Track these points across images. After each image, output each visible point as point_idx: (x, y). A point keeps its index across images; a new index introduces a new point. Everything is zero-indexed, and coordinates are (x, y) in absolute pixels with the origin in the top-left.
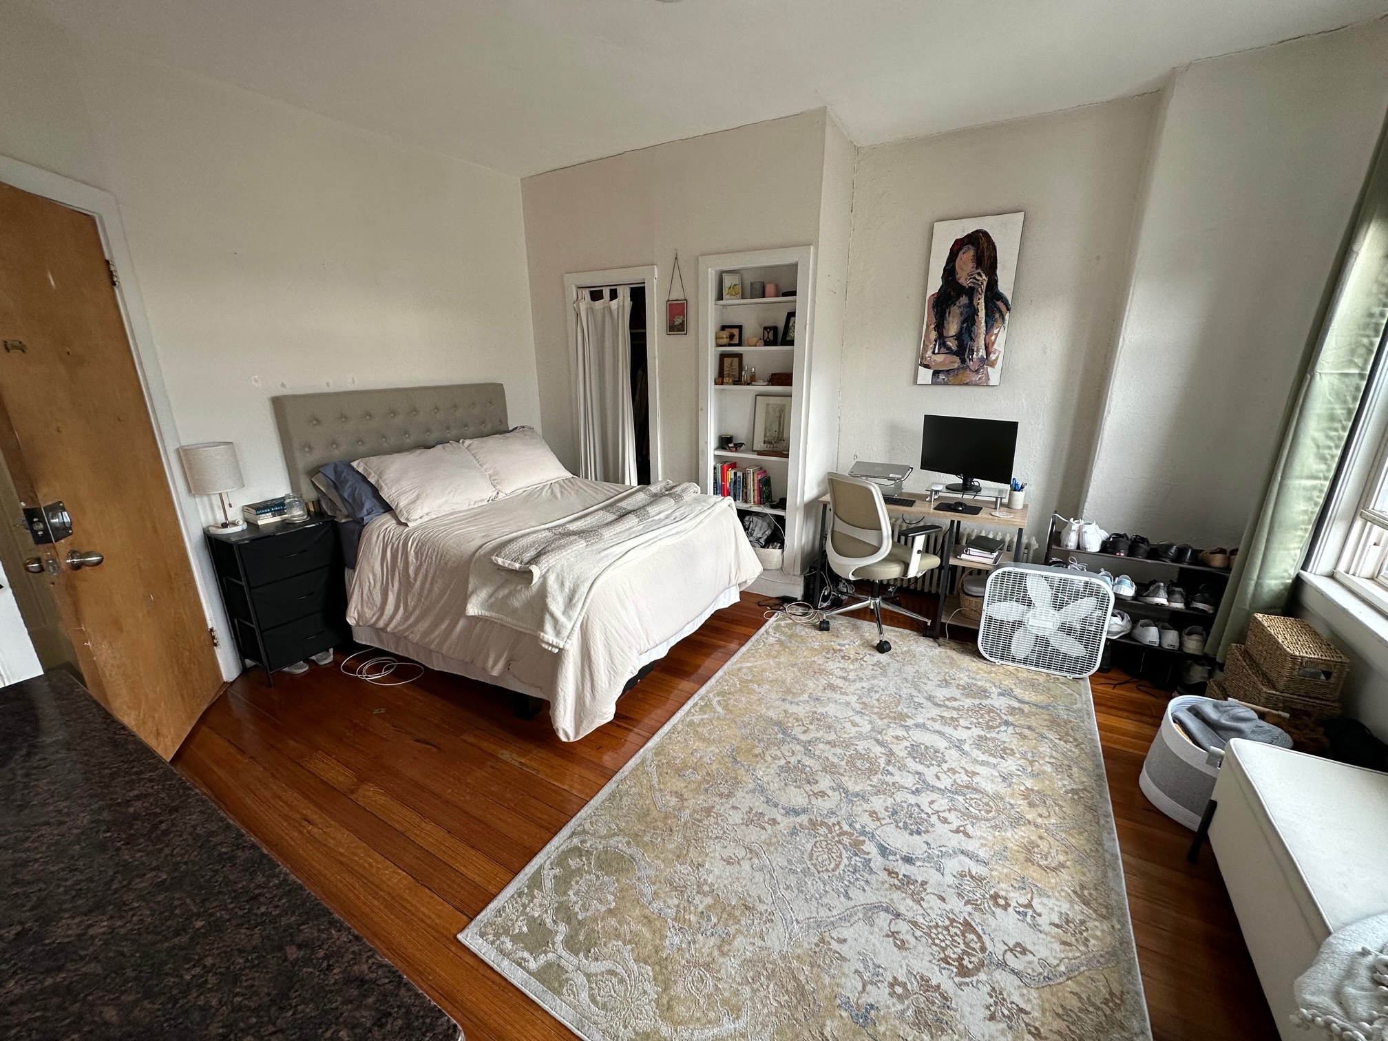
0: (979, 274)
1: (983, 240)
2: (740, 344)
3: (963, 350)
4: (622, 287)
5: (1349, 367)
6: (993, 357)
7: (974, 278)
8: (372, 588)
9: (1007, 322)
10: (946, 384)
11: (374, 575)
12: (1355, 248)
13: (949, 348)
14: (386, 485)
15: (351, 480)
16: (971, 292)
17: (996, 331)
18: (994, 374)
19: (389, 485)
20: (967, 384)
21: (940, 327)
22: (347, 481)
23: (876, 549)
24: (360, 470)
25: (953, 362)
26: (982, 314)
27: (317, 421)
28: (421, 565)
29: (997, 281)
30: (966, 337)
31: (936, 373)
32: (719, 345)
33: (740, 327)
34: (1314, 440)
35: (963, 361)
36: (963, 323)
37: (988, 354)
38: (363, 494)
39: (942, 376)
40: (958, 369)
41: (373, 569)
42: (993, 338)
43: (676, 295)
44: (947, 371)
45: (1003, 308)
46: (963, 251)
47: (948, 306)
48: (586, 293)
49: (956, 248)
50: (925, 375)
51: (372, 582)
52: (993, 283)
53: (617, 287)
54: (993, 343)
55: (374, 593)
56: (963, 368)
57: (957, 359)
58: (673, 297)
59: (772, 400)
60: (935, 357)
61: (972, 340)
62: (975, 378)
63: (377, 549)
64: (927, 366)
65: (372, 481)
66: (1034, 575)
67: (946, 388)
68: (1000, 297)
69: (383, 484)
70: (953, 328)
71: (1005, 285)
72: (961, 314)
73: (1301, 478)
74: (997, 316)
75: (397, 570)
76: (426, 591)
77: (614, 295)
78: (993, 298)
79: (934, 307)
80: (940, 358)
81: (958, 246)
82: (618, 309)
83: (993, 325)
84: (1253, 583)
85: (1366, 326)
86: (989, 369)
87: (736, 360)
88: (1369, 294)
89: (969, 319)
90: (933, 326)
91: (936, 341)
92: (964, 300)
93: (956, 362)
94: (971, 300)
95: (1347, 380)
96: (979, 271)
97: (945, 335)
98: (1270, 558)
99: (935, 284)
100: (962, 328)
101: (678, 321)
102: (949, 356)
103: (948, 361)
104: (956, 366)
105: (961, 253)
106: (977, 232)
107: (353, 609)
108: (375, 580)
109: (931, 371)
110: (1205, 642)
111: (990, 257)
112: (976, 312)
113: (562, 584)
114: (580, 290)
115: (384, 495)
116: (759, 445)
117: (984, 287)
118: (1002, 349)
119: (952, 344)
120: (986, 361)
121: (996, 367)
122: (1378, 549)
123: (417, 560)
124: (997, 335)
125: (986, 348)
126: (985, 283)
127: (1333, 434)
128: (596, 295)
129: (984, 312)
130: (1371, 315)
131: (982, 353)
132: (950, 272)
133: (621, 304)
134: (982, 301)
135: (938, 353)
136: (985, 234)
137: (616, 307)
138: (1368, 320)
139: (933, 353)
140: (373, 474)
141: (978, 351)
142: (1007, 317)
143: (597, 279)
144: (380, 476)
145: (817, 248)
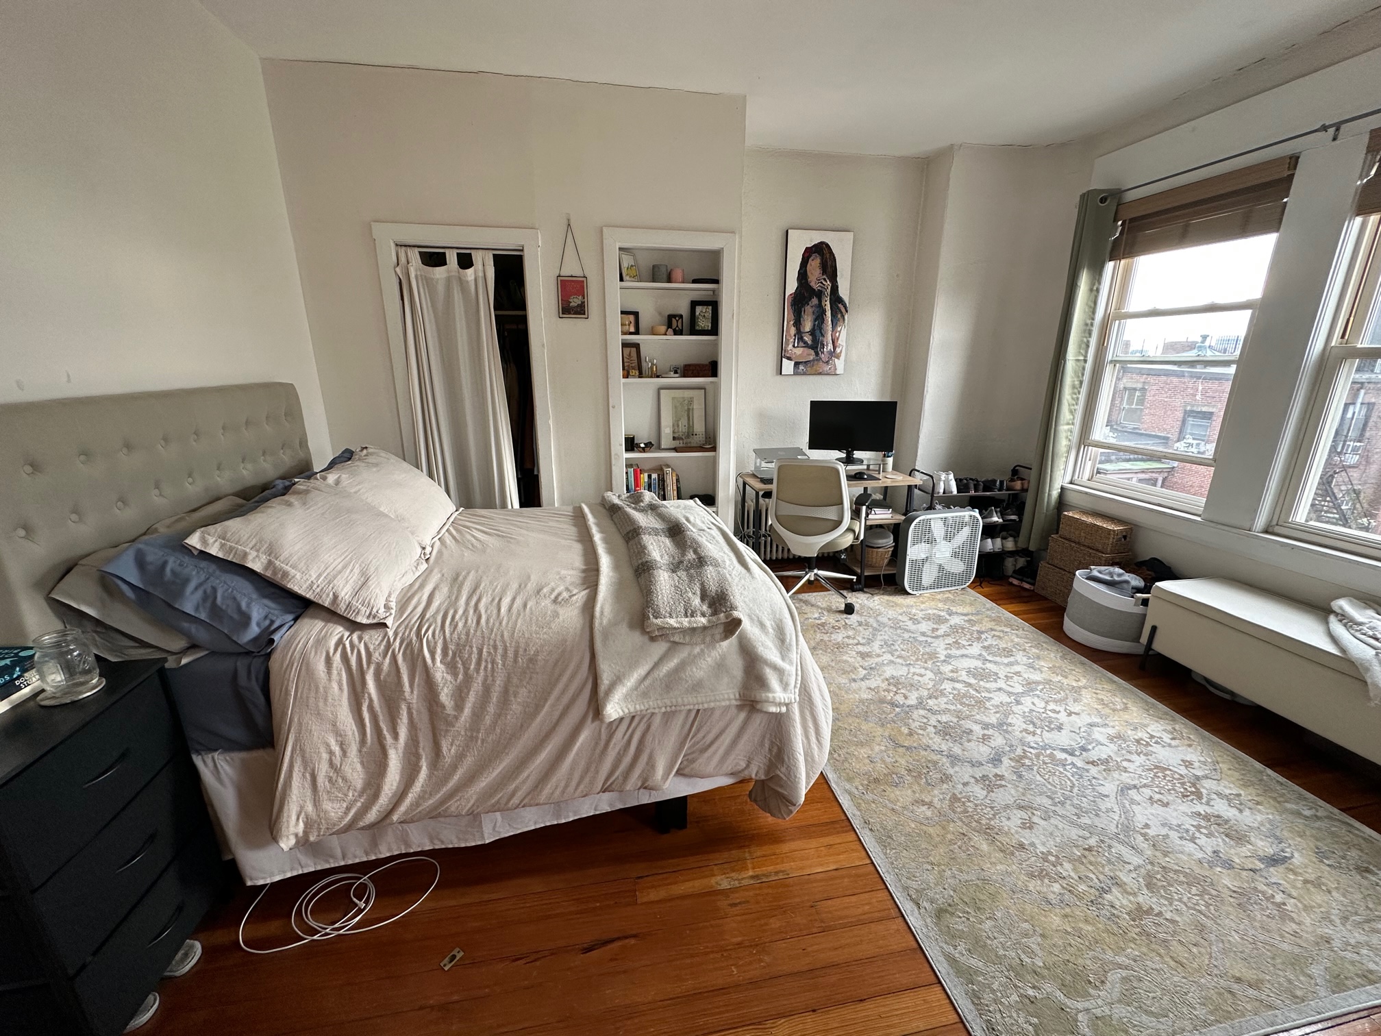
0: (825, 279)
1: (826, 251)
2: (637, 332)
3: (816, 345)
4: (480, 252)
5: (1079, 356)
6: (838, 350)
7: (822, 283)
8: (337, 761)
9: (846, 321)
10: (804, 374)
11: (338, 733)
12: (1079, 284)
13: (805, 343)
14: (293, 567)
15: (196, 574)
16: (819, 294)
17: (839, 329)
18: (839, 364)
19: (302, 565)
20: (820, 374)
21: (798, 323)
22: (187, 581)
23: (838, 524)
24: (214, 550)
25: (809, 355)
26: (829, 313)
27: (32, 465)
28: (468, 680)
29: (837, 287)
30: (818, 332)
31: (797, 364)
32: (624, 333)
33: (636, 314)
34: (1068, 401)
35: (817, 354)
36: (815, 320)
37: (835, 348)
38: (238, 597)
39: (801, 367)
40: (813, 360)
41: (334, 725)
42: (837, 334)
43: (571, 269)
44: (805, 362)
45: (843, 310)
46: (812, 258)
47: (803, 305)
48: (415, 256)
49: (807, 255)
50: (788, 366)
51: (336, 749)
52: (835, 289)
53: (473, 253)
54: (838, 339)
55: (347, 769)
56: (817, 360)
57: (812, 352)
58: (566, 271)
59: (678, 393)
60: (794, 349)
61: (823, 335)
62: (826, 368)
63: (335, 686)
64: (789, 359)
65: (257, 566)
66: (934, 519)
67: (804, 377)
68: (840, 300)
69: (287, 568)
70: (807, 326)
71: (843, 292)
72: (813, 313)
73: (1063, 425)
74: (839, 316)
75: (404, 707)
76: (488, 720)
77: (465, 261)
78: (835, 301)
79: (792, 305)
80: (799, 351)
81: (809, 253)
82: (476, 280)
83: (837, 324)
84: (1047, 495)
85: (1085, 331)
86: (836, 360)
87: (634, 350)
88: (1085, 312)
89: (820, 317)
90: (792, 323)
91: (795, 336)
92: (815, 301)
93: (811, 355)
94: (820, 301)
95: (1078, 364)
96: (825, 277)
97: (802, 330)
98: (1054, 477)
99: (792, 286)
100: (814, 325)
101: (575, 301)
102: (806, 349)
103: (805, 354)
104: (811, 358)
105: (810, 260)
106: (822, 243)
107: (294, 817)
108: (342, 745)
109: (793, 363)
110: (1016, 542)
111: (832, 266)
112: (824, 312)
113: (762, 625)
114: (402, 251)
115: (299, 586)
116: (666, 441)
117: (829, 291)
118: (844, 344)
119: (808, 338)
120: (833, 354)
121: (841, 358)
122: (1091, 462)
123: (455, 675)
124: (840, 332)
125: (833, 342)
126: (829, 288)
127: (1075, 396)
128: (434, 259)
129: (830, 312)
130: (1087, 325)
131: (830, 347)
132: (803, 275)
133: (481, 274)
134: (828, 303)
135: (798, 347)
136: (827, 245)
137: (473, 278)
138: (1085, 327)
139: (794, 346)
140: (254, 554)
141: (827, 345)
142: (846, 317)
143: (435, 237)
144: (272, 551)
145: (741, 237)
